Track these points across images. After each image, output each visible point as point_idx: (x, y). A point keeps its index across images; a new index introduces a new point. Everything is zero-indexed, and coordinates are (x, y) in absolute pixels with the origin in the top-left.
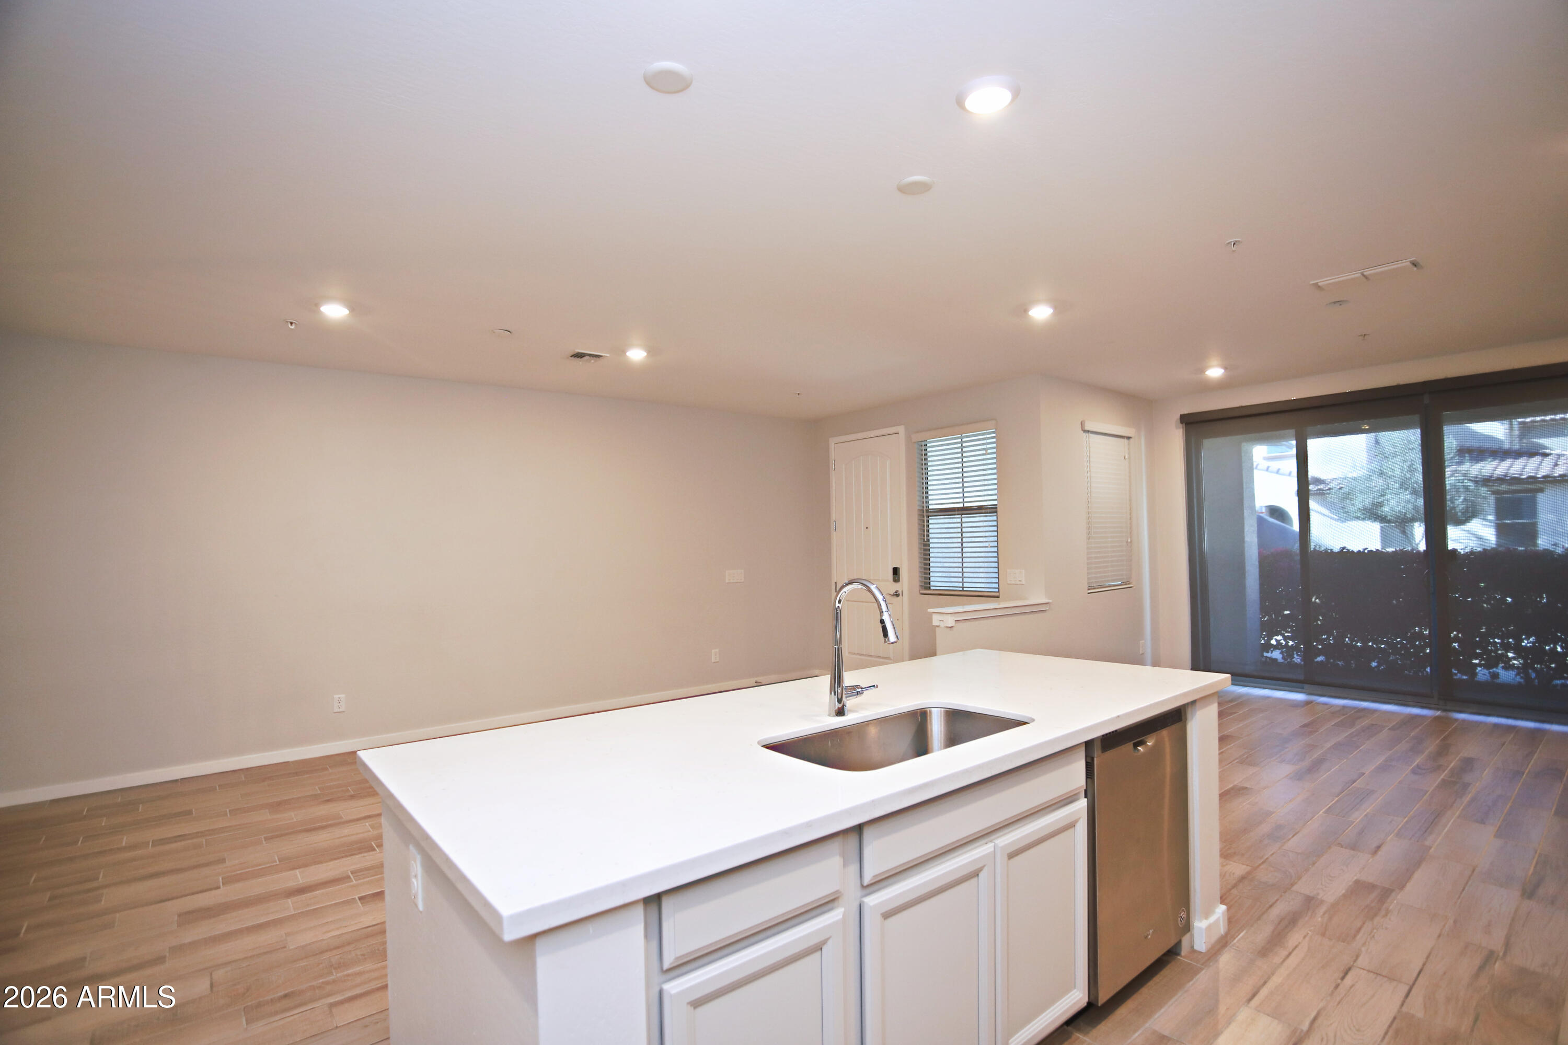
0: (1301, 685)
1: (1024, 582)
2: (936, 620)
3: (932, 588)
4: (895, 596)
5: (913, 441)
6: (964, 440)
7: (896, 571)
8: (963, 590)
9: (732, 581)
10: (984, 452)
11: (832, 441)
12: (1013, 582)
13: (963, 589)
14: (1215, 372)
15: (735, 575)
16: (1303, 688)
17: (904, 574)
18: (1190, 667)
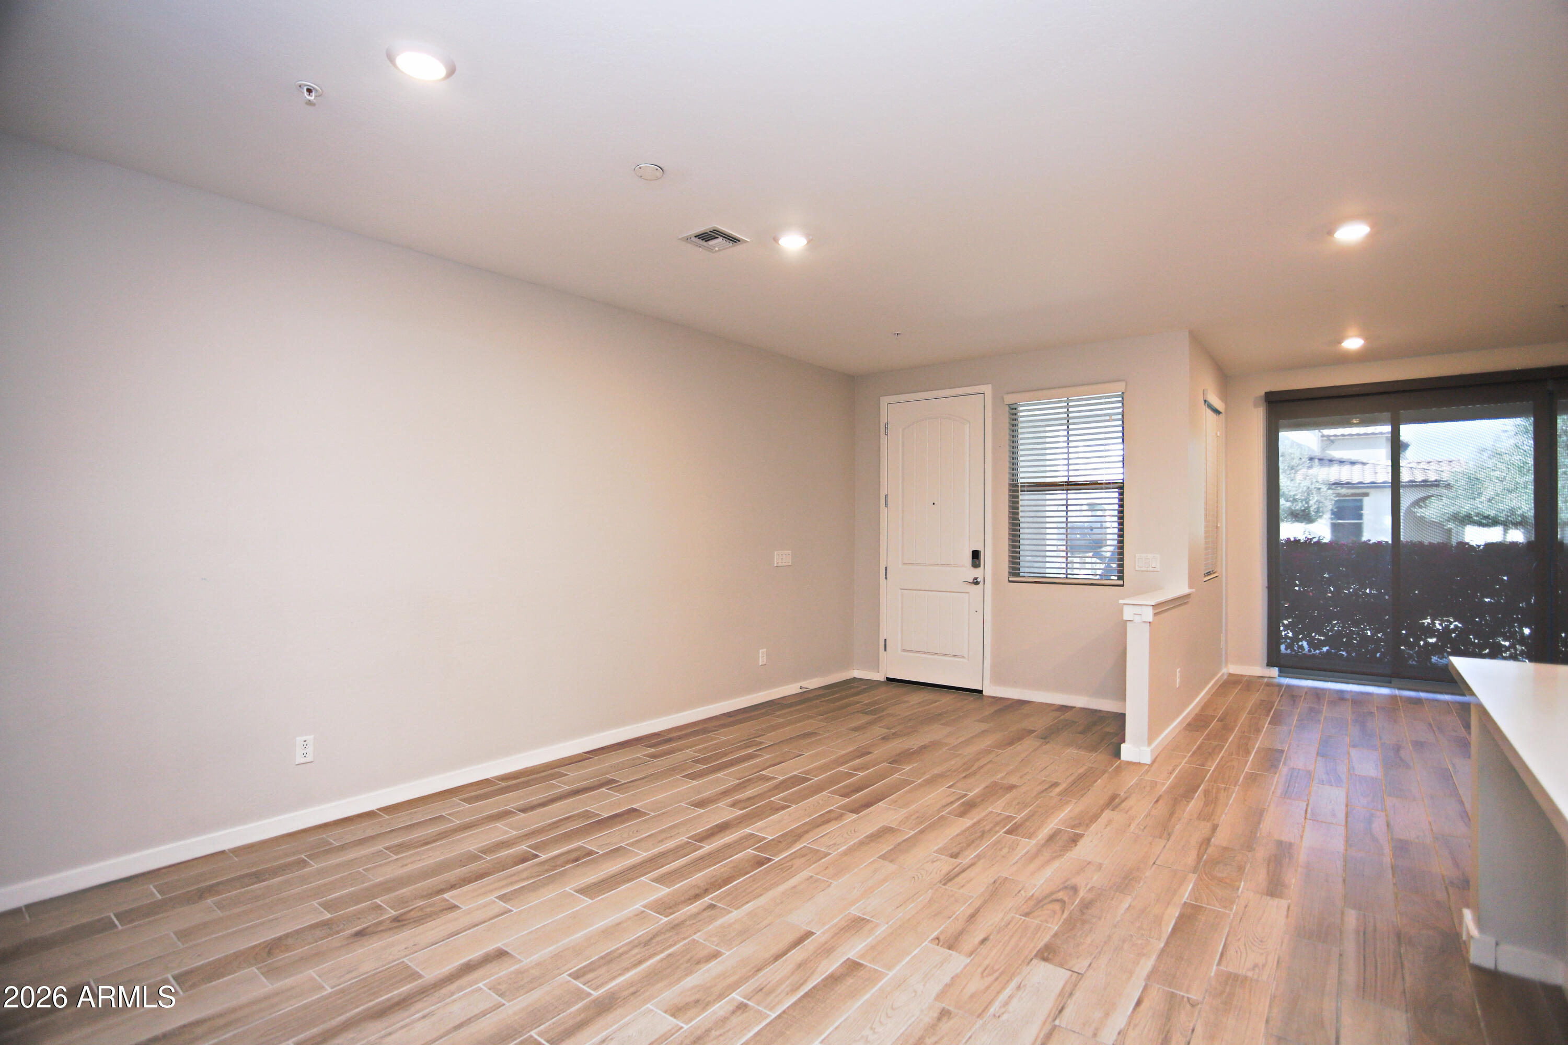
0: (1388, 679)
1: (1158, 569)
2: (1128, 614)
3: (1021, 574)
4: (973, 585)
5: (1006, 403)
6: (1070, 404)
7: (976, 555)
8: (1067, 578)
9: (779, 565)
10: (1108, 418)
11: (885, 400)
12: (1145, 569)
13: (1067, 576)
14: (1353, 343)
15: (782, 557)
16: (1390, 683)
17: (987, 558)
18: (1265, 662)
